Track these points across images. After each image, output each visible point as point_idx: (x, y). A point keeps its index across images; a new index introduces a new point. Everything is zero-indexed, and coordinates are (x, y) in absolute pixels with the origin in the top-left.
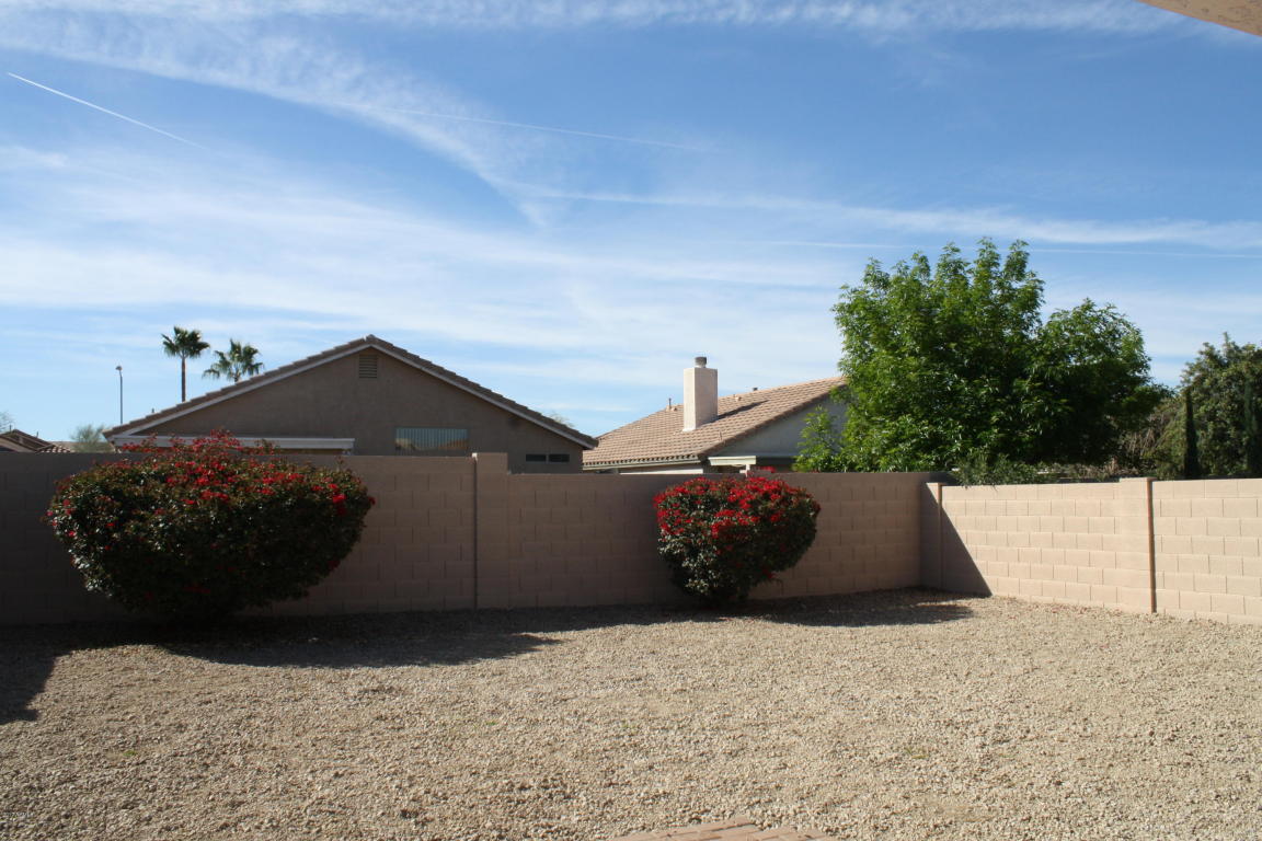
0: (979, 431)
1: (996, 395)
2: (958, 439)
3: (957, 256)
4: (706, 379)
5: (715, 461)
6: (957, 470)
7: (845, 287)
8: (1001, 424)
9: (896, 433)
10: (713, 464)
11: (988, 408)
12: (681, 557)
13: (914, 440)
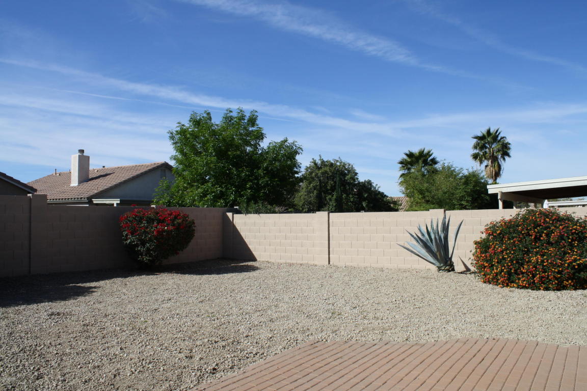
0: (242, 191)
1: (249, 176)
2: (232, 193)
3: (231, 114)
4: (84, 160)
5: (96, 201)
6: (237, 207)
7: (179, 123)
8: (251, 188)
9: (204, 191)
10: (95, 202)
11: (245, 181)
12: (137, 245)
13: (213, 194)
